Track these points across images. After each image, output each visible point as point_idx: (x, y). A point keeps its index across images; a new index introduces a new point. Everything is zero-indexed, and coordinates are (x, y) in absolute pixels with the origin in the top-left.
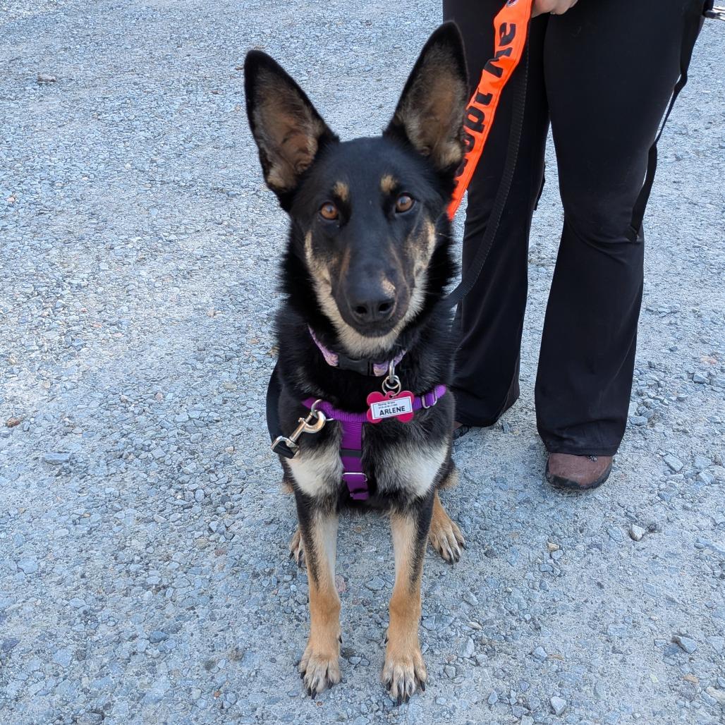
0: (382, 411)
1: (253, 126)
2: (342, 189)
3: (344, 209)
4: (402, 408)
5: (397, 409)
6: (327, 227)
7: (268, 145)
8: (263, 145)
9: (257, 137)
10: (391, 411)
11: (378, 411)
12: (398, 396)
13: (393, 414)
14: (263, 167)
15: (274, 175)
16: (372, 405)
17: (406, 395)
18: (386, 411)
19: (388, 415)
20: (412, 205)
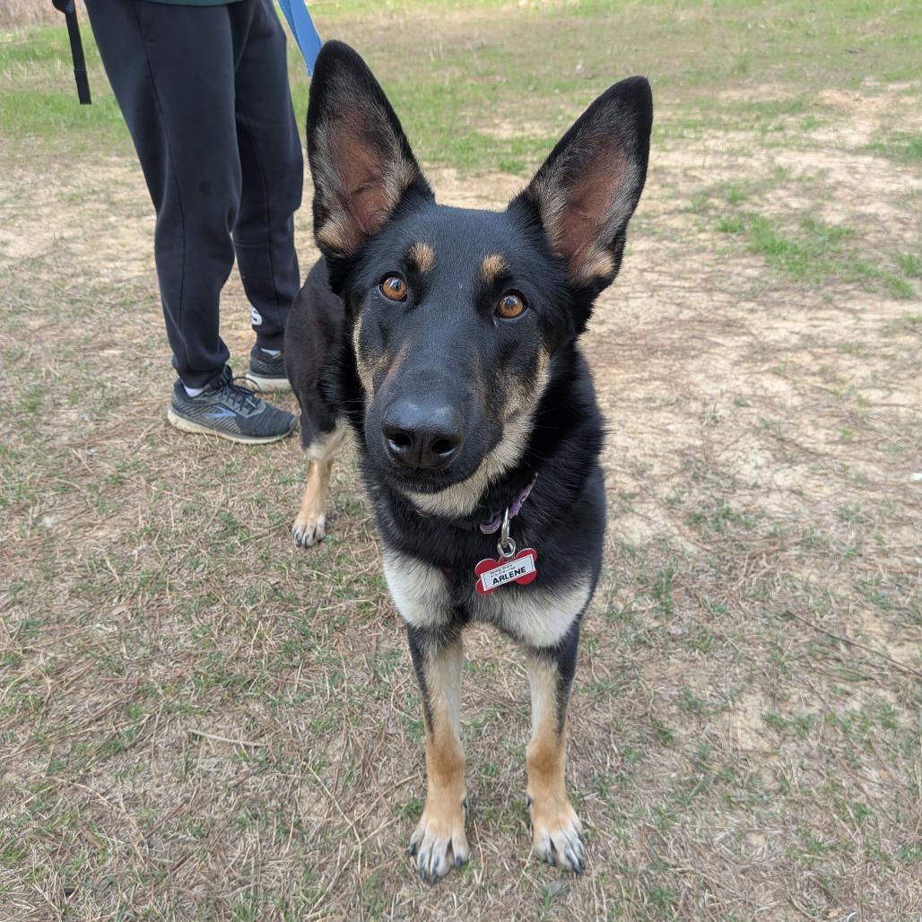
0: (495, 579)
2: (424, 254)
5: (516, 572)
7: (331, 185)
10: (508, 576)
11: (489, 580)
12: (515, 557)
15: (331, 231)
16: (482, 575)
18: (502, 578)
19: (502, 582)
20: (522, 312)
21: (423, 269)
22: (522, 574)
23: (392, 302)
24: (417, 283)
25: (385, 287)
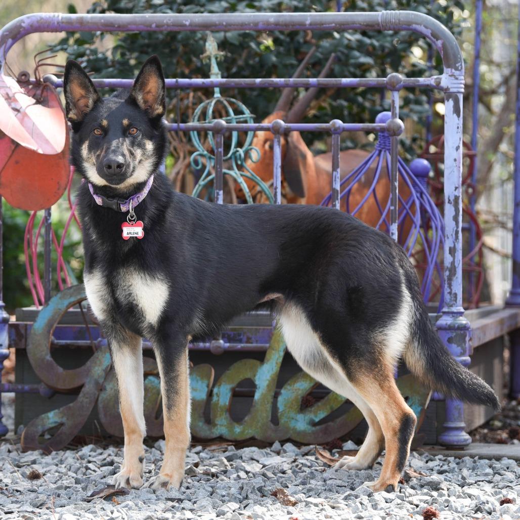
2: (105, 123)
3: (105, 131)
6: (97, 138)
11: (126, 232)
12: (135, 225)
18: (130, 233)
20: (137, 132)
21: (105, 127)
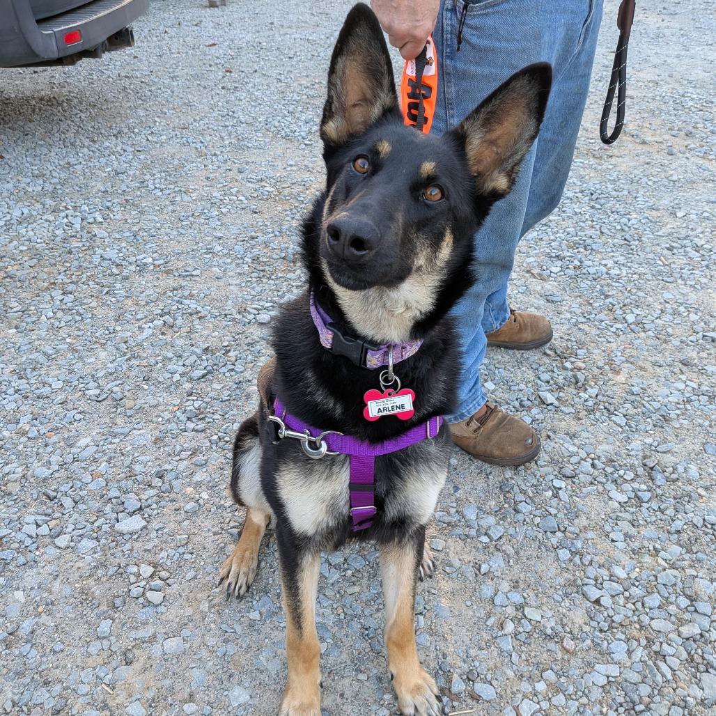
0: (379, 409)
1: (332, 71)
2: (385, 147)
4: (402, 406)
5: (397, 406)
6: (352, 177)
7: (339, 97)
8: (333, 93)
9: (331, 84)
10: (390, 409)
11: (374, 409)
12: (398, 394)
13: (392, 412)
14: (324, 115)
15: (331, 127)
16: (369, 403)
17: (407, 393)
18: (385, 409)
19: (385, 413)
20: (440, 199)
21: (382, 156)
22: (401, 411)
23: (358, 174)
24: (376, 164)
25: (356, 163)
